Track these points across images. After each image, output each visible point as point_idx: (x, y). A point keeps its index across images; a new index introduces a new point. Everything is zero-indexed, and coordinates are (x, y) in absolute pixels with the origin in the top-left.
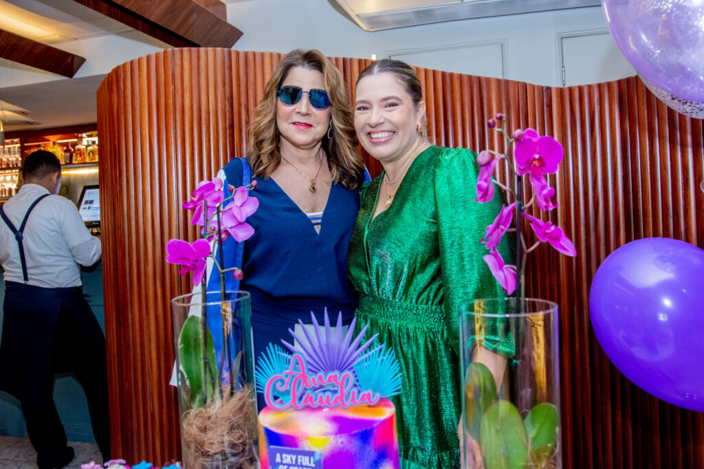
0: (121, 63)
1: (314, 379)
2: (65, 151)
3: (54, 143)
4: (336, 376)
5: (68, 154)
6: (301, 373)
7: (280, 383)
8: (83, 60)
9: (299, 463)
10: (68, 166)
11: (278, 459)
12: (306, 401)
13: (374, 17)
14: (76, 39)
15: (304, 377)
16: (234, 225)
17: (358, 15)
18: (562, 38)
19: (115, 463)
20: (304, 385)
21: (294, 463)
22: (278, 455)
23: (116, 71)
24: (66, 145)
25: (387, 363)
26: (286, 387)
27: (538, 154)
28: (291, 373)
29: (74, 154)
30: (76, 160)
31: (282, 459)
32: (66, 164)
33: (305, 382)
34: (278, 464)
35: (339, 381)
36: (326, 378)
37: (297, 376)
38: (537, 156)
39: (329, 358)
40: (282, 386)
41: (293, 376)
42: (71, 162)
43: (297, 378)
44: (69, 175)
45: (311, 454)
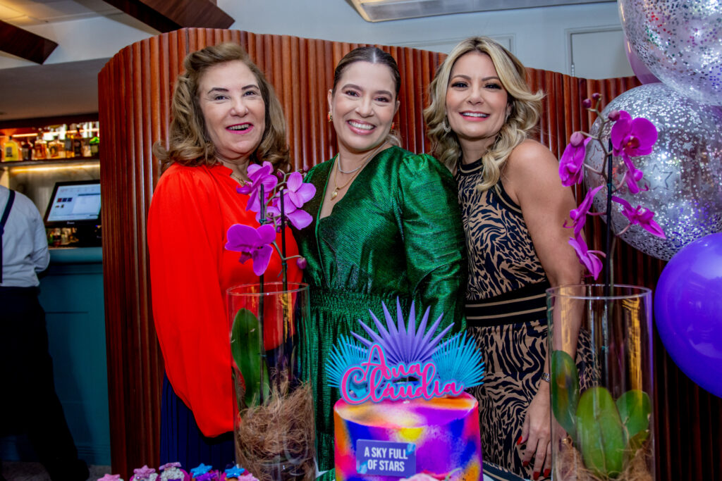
0: (130, 43)
1: (394, 370)
2: (23, 147)
3: (11, 138)
4: (418, 365)
5: (27, 150)
6: (380, 364)
7: (357, 375)
8: (54, 45)
9: (390, 457)
10: (27, 163)
11: (367, 453)
12: (385, 393)
13: (380, 7)
14: (47, 22)
15: (384, 368)
16: (291, 211)
17: (363, 5)
18: (571, 34)
19: (170, 467)
20: (384, 377)
21: (384, 456)
22: (367, 449)
23: (125, 51)
24: (25, 139)
25: (469, 351)
26: (365, 378)
27: (632, 135)
28: (369, 364)
29: (33, 151)
30: (36, 156)
31: (371, 453)
32: (25, 160)
33: (385, 373)
34: (367, 458)
35: (422, 371)
36: (407, 369)
37: (375, 367)
38: (632, 138)
39: (403, 349)
40: (359, 378)
41: (372, 367)
42: (30, 159)
43: (377, 369)
44: (27, 173)
45: (403, 446)
